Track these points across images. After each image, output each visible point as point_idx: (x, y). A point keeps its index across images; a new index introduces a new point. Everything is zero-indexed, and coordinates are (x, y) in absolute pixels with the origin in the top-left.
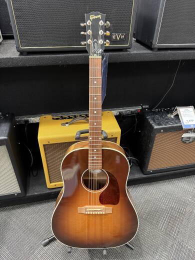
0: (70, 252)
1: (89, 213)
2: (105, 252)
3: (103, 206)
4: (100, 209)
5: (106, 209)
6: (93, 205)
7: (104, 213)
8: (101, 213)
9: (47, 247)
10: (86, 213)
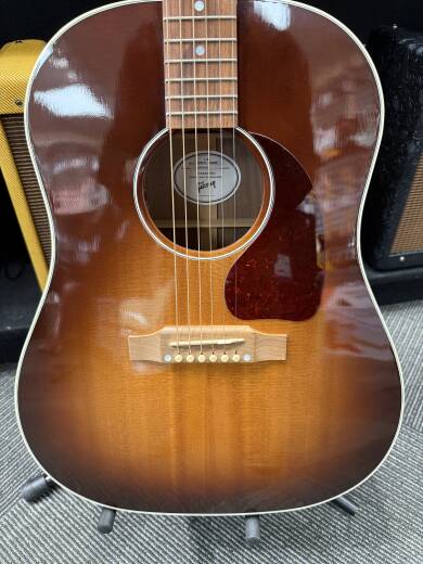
0: (105, 530)
1: (178, 358)
2: (252, 529)
3: (245, 328)
4: (229, 341)
5: (256, 341)
6: (196, 322)
7: (247, 358)
8: (236, 358)
9: (39, 506)
10: (168, 359)
